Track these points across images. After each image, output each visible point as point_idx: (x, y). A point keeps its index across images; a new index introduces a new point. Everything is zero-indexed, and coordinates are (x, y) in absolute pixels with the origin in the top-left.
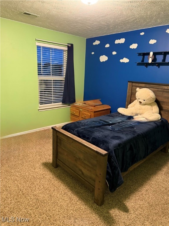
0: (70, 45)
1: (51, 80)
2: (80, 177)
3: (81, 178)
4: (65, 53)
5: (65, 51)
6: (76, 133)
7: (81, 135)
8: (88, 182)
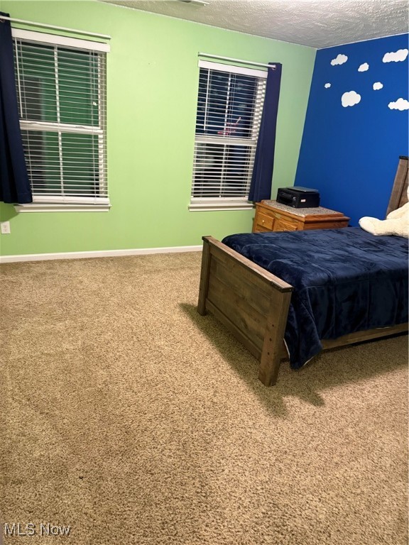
0: (274, 66)
1: (223, 146)
2: (241, 333)
3: (243, 335)
4: (262, 85)
5: (262, 79)
6: (245, 251)
7: (254, 256)
8: (253, 342)
